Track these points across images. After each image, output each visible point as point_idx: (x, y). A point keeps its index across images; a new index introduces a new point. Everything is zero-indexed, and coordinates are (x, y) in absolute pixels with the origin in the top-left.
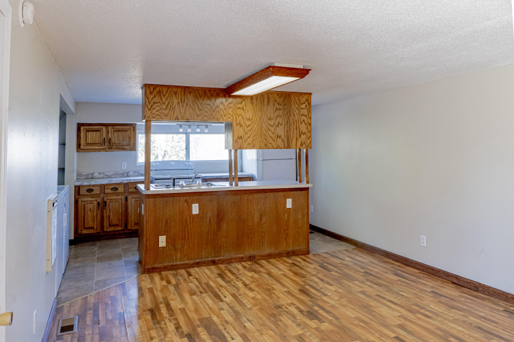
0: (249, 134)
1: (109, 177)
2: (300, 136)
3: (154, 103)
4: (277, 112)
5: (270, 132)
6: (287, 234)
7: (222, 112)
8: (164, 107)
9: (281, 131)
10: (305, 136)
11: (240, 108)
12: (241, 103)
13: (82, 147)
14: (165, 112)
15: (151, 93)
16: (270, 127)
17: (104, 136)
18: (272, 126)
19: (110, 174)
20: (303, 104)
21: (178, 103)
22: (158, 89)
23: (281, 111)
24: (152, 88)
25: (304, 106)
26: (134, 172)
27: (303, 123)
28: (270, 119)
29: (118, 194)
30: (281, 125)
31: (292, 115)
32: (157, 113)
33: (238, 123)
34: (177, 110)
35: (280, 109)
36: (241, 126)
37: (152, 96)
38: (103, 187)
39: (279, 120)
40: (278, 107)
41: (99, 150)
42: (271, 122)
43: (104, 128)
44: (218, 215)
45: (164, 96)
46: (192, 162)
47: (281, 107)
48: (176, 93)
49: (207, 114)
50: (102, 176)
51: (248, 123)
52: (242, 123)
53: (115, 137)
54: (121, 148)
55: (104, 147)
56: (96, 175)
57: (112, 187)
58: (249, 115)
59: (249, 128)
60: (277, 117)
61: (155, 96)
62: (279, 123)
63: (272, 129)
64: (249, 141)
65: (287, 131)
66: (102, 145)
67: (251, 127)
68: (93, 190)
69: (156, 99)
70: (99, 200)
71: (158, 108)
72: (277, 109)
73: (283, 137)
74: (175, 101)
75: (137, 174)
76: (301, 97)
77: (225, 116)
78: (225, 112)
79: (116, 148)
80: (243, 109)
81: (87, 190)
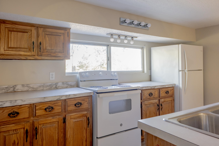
17: (34, 39)
19: (35, 87)
26: (63, 83)
29: (53, 116)
38: (32, 107)
43: (33, 29)
46: (114, 72)
50: (26, 89)
53: (47, 42)
55: (33, 53)
57: (46, 106)
66: (30, 51)
68: (18, 113)
70: (27, 127)
75: (66, 85)
81: (9, 115)
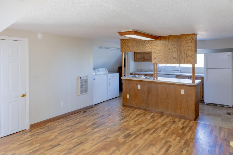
0: (159, 57)
1: (147, 71)
2: (187, 57)
3: (123, 46)
4: (173, 45)
5: (170, 56)
6: (181, 107)
7: (147, 48)
8: (126, 47)
9: (175, 55)
10: (190, 57)
11: (155, 45)
12: (155, 43)
13: (135, 60)
14: (127, 49)
15: (122, 42)
16: (170, 54)
17: (142, 56)
18: (171, 53)
20: (189, 40)
21: (131, 45)
22: (124, 41)
23: (176, 45)
24: (122, 41)
25: (189, 41)
27: (189, 51)
28: (170, 49)
30: (176, 52)
31: (182, 47)
32: (124, 49)
33: (154, 52)
34: (130, 48)
35: (175, 44)
36: (155, 53)
37: (123, 44)
39: (175, 49)
40: (174, 43)
41: (141, 61)
42: (170, 51)
43: (142, 53)
44: (148, 91)
45: (126, 43)
46: (179, 67)
47: (175, 43)
48: (130, 42)
49: (141, 49)
51: (159, 52)
52: (156, 52)
53: (146, 56)
54: (148, 60)
56: (143, 70)
58: (159, 48)
59: (159, 54)
60: (173, 48)
61: (124, 43)
62: (174, 51)
63: (171, 54)
64: (159, 60)
65: (179, 55)
66: (141, 59)
67: (160, 53)
69: (124, 45)
71: (124, 48)
72: (173, 44)
73: (176, 58)
74: (130, 44)
76: (188, 37)
77: (148, 49)
78: (149, 47)
79: (146, 60)
80: (156, 45)
